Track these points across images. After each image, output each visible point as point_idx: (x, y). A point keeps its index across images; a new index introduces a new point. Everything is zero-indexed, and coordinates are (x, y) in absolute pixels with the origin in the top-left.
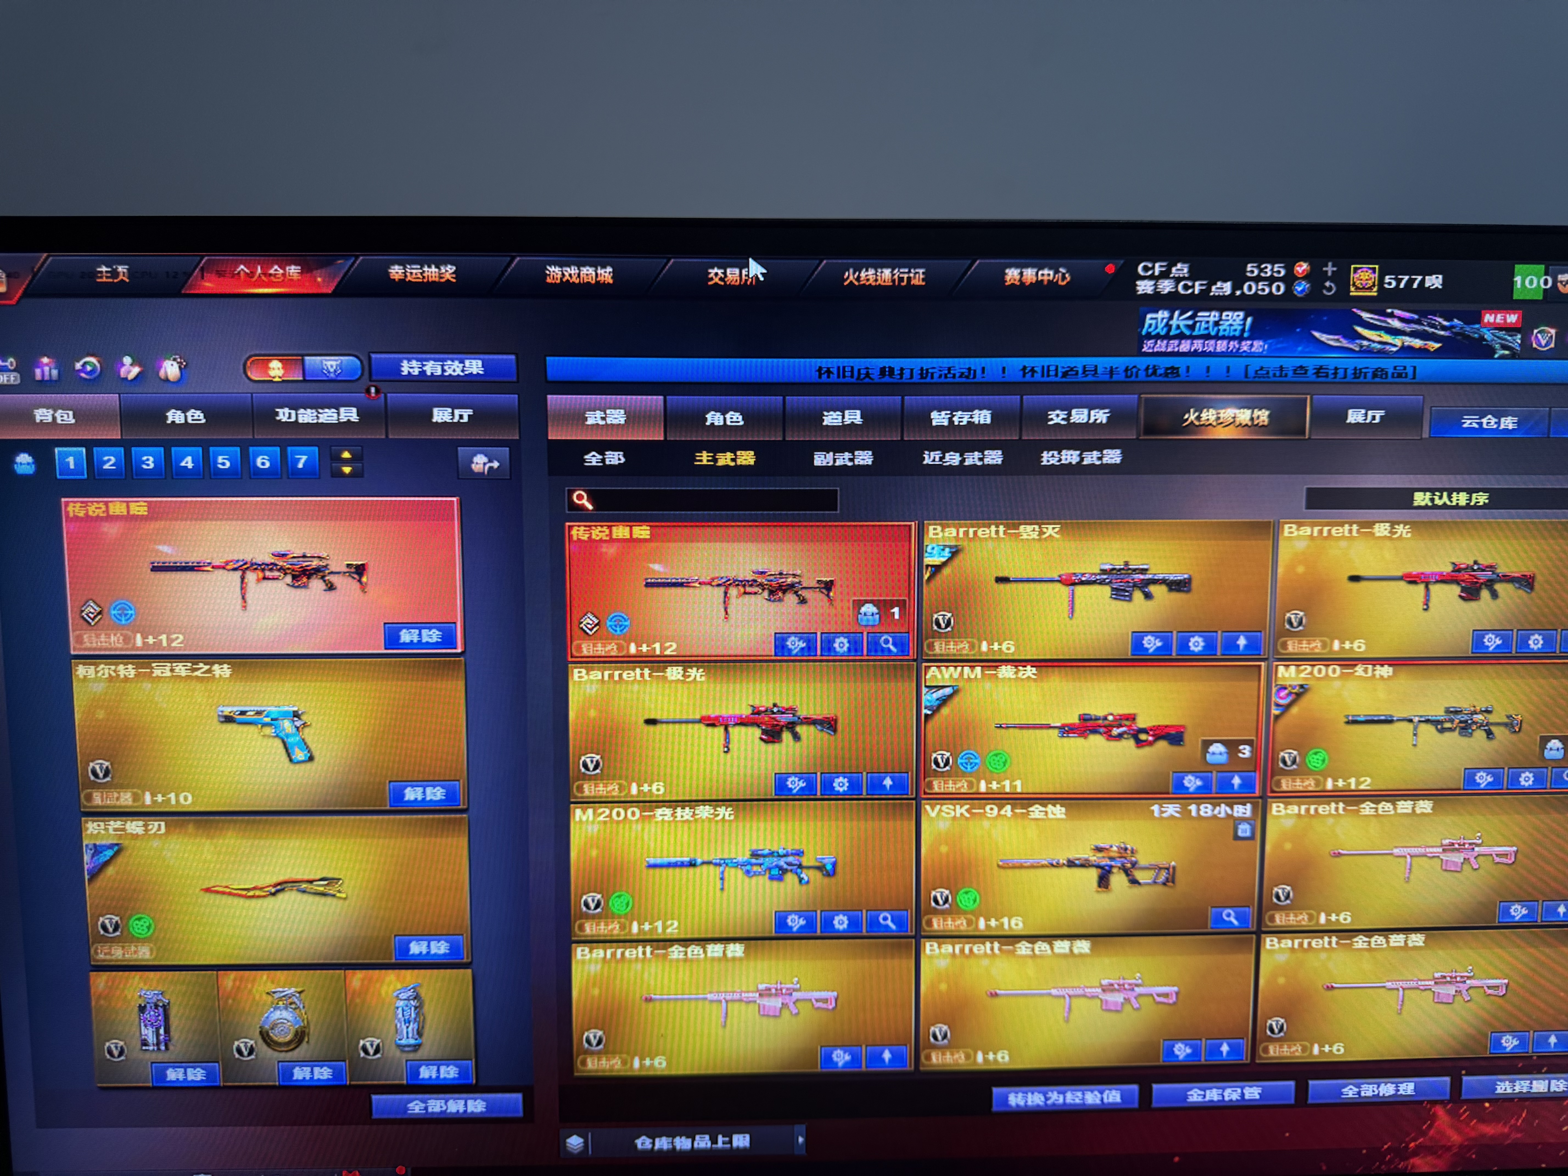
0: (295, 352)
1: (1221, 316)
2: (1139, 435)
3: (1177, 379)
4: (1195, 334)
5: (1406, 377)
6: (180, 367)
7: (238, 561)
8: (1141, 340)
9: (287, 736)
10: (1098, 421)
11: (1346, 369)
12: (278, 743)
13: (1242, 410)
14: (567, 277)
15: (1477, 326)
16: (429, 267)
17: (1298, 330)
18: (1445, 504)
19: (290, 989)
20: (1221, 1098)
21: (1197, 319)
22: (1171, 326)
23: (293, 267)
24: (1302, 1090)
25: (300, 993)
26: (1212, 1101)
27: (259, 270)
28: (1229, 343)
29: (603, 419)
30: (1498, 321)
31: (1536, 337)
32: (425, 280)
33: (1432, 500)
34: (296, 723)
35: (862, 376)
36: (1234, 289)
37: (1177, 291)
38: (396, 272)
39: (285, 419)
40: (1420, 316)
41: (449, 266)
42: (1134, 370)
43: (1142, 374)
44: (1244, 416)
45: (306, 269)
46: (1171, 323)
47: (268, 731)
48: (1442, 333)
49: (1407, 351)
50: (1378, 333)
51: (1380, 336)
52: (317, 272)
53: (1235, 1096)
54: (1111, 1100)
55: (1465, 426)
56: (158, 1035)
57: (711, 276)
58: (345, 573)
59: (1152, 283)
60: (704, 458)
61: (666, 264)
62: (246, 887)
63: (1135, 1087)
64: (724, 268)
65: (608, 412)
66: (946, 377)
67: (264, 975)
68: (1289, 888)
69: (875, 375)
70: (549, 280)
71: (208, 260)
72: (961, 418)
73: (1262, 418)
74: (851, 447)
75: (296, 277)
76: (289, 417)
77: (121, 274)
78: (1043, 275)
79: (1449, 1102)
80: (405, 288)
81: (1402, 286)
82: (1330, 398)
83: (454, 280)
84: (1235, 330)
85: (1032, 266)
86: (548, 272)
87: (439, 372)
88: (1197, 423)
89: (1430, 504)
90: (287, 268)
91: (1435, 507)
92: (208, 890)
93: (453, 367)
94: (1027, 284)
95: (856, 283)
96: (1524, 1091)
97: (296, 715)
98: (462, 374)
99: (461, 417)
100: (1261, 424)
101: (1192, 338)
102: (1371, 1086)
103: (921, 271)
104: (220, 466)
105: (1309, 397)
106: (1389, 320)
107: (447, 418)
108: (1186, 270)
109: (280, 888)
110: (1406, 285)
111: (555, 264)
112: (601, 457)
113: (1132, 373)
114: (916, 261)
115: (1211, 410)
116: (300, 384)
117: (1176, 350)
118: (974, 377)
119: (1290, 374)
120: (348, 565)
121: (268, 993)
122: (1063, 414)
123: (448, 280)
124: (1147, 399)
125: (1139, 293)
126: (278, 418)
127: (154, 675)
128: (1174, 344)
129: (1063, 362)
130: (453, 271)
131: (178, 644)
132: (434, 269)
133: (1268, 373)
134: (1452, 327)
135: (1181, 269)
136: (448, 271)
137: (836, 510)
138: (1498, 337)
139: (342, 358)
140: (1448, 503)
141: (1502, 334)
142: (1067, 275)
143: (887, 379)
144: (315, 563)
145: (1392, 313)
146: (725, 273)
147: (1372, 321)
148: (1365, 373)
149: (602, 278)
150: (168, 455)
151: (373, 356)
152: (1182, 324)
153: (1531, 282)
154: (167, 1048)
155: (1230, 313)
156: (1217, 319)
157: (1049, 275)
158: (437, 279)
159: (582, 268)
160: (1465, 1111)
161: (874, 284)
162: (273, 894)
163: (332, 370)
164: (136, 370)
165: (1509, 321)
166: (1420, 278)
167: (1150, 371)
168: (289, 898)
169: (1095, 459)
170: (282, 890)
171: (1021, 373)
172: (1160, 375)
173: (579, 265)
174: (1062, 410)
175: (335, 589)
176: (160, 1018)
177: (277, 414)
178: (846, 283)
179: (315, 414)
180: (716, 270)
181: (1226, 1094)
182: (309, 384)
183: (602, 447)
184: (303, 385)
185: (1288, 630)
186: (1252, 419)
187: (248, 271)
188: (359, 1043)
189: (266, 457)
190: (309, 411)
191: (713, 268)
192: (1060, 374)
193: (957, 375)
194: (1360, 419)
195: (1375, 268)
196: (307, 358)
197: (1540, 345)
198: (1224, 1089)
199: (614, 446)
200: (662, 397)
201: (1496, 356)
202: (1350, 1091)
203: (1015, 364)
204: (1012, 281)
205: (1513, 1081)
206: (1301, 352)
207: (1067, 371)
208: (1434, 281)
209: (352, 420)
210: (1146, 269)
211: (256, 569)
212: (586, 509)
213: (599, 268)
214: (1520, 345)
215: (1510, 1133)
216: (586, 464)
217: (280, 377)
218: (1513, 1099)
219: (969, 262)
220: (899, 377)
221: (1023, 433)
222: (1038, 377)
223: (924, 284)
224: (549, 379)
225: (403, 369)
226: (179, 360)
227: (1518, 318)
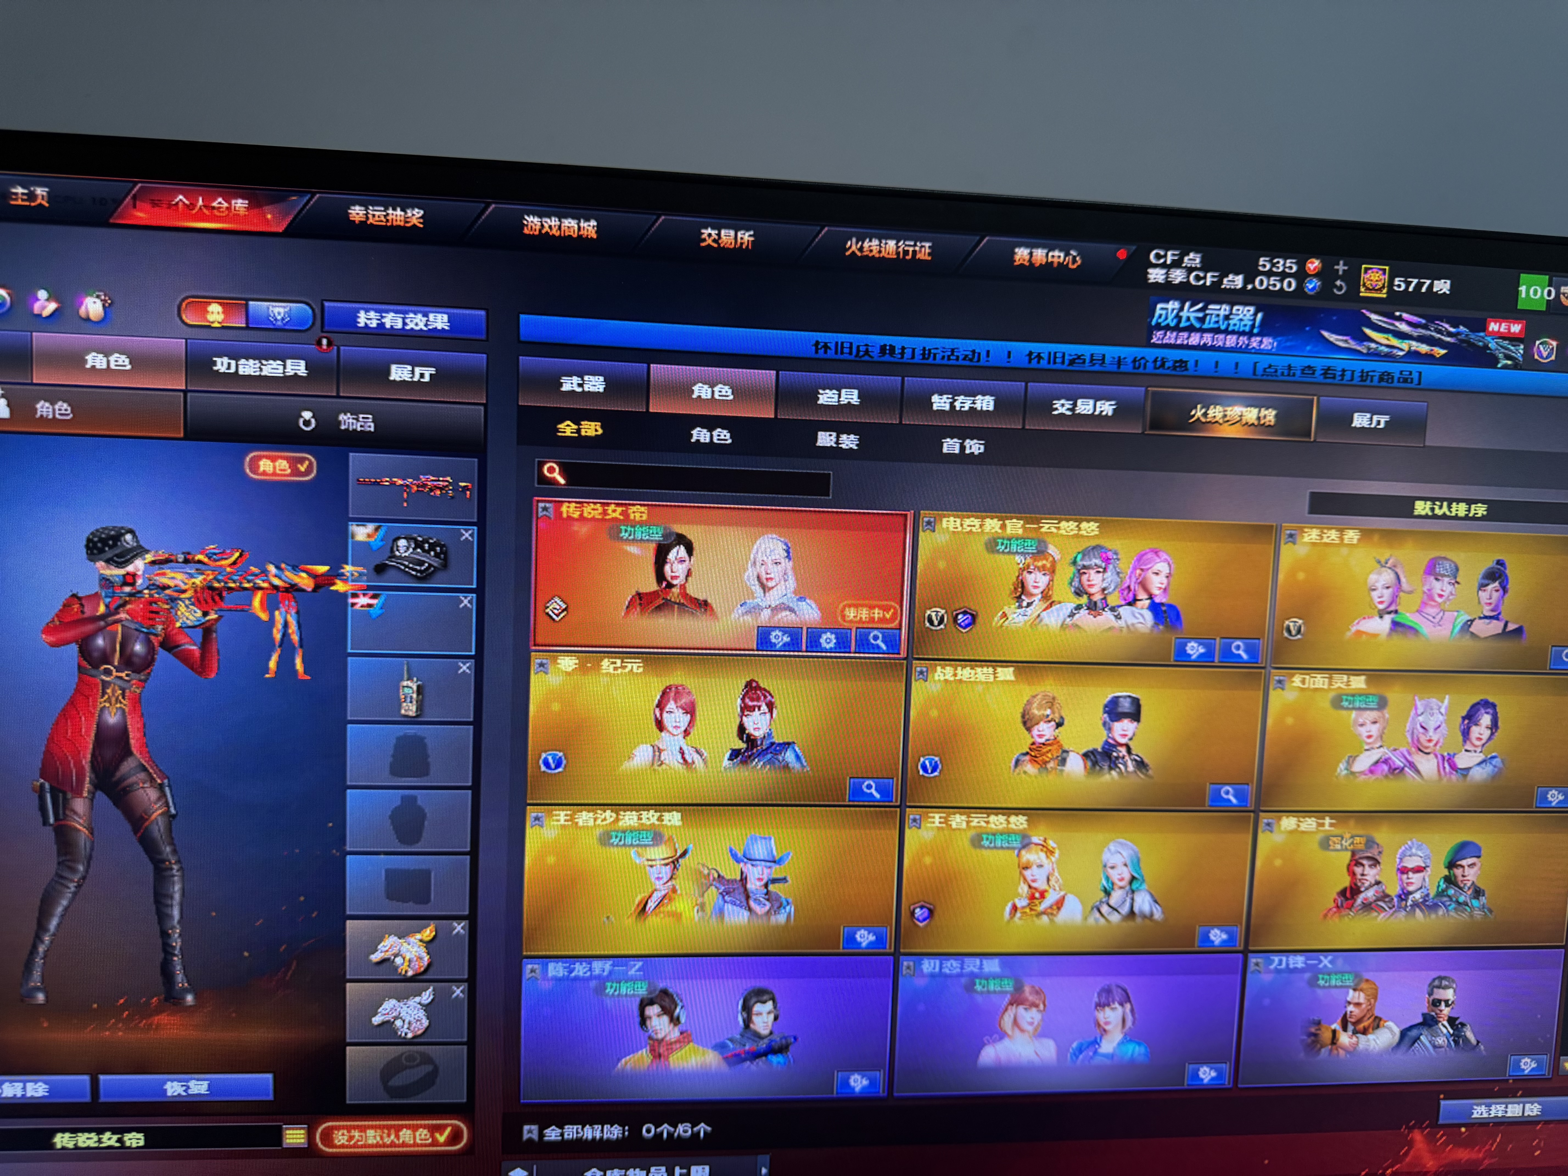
0: (238, 296)
1: (1231, 310)
2: (1143, 430)
3: (1185, 373)
4: (1206, 326)
5: (1412, 382)
6: (104, 306)
8: (1151, 330)
10: (1104, 413)
11: (1353, 372)
13: (1249, 409)
14: (546, 229)
15: (1482, 334)
16: (394, 209)
17: (1307, 329)
18: (1444, 514)
21: (1207, 312)
22: (1181, 317)
23: (240, 201)
27: (200, 202)
28: (1238, 339)
29: (580, 385)
30: (1502, 330)
31: (1538, 348)
32: (389, 224)
33: (1433, 509)
35: (861, 353)
36: (1246, 282)
37: (1188, 281)
38: (357, 212)
39: (223, 369)
40: (1428, 321)
41: (417, 210)
42: (1142, 362)
43: (1150, 365)
44: (1251, 414)
45: (255, 203)
46: (1181, 314)
48: (1448, 339)
49: (1413, 355)
50: (1386, 336)
51: (1388, 339)
52: (266, 208)
57: (703, 236)
59: (1164, 271)
61: (656, 221)
64: (719, 228)
65: (586, 378)
66: (949, 359)
69: (875, 352)
70: (526, 231)
71: (141, 187)
72: (963, 403)
73: (1268, 418)
75: (242, 212)
76: (229, 367)
77: (40, 197)
78: (1053, 256)
80: (365, 230)
81: (1411, 289)
82: (1336, 401)
83: (421, 226)
84: (1245, 325)
85: (1043, 246)
86: (525, 222)
87: (399, 325)
88: (1203, 420)
89: (1430, 514)
90: (233, 202)
91: (1435, 517)
93: (415, 321)
94: (1037, 265)
95: (859, 254)
96: (1500, 1115)
98: (425, 329)
99: (422, 375)
100: (1267, 424)
101: (1202, 331)
103: (927, 245)
105: (1315, 398)
106: (1397, 324)
107: (407, 377)
108: (1198, 260)
110: (1415, 288)
111: (534, 214)
112: (576, 427)
113: (1140, 364)
114: (922, 234)
115: (1218, 407)
116: (241, 332)
117: (1185, 342)
118: (979, 360)
119: (1298, 373)
122: (1068, 404)
123: (414, 225)
124: (1154, 393)
125: (1150, 281)
126: (215, 368)
128: (1182, 338)
129: (1071, 349)
130: (420, 215)
132: (399, 212)
133: (1276, 371)
134: (1458, 334)
135: (1193, 259)
136: (415, 215)
137: (828, 495)
138: (1501, 347)
139: (290, 305)
140: (1448, 513)
141: (1505, 343)
142: (1078, 259)
143: (887, 358)
145: (1401, 316)
146: (719, 235)
147: (1380, 323)
148: (1372, 376)
149: (586, 233)
151: (327, 304)
152: (1192, 316)
153: (1535, 292)
155: (1241, 308)
156: (1227, 313)
157: (1059, 257)
158: (402, 224)
159: (563, 220)
160: (1442, 1136)
161: (877, 255)
163: (279, 318)
164: (52, 306)
165: (1512, 330)
166: (1428, 282)
167: (1158, 363)
171: (1027, 358)
172: (1169, 368)
173: (561, 217)
174: (1068, 400)
177: (215, 363)
178: (848, 253)
179: (258, 365)
180: (709, 231)
182: (252, 332)
184: (246, 332)
185: (1286, 638)
186: (1259, 418)
187: (187, 202)
190: (251, 362)
191: (706, 228)
192: (1067, 362)
193: (960, 358)
194: (1366, 424)
195: (1385, 270)
196: (251, 303)
197: (1541, 357)
199: (591, 416)
200: (645, 365)
201: (1499, 366)
203: (1020, 349)
204: (1021, 262)
205: (1489, 1106)
206: (1309, 351)
207: (1074, 359)
208: (1443, 286)
209: (300, 373)
210: (1158, 256)
212: (558, 483)
213: (582, 221)
214: (1522, 356)
215: (1484, 1159)
216: (560, 434)
217: (219, 323)
218: (1489, 1123)
219: (978, 238)
220: (899, 356)
221: (1027, 422)
222: (1043, 364)
223: (930, 258)
224: (522, 339)
225: (359, 320)
226: (103, 297)
227: (1522, 328)
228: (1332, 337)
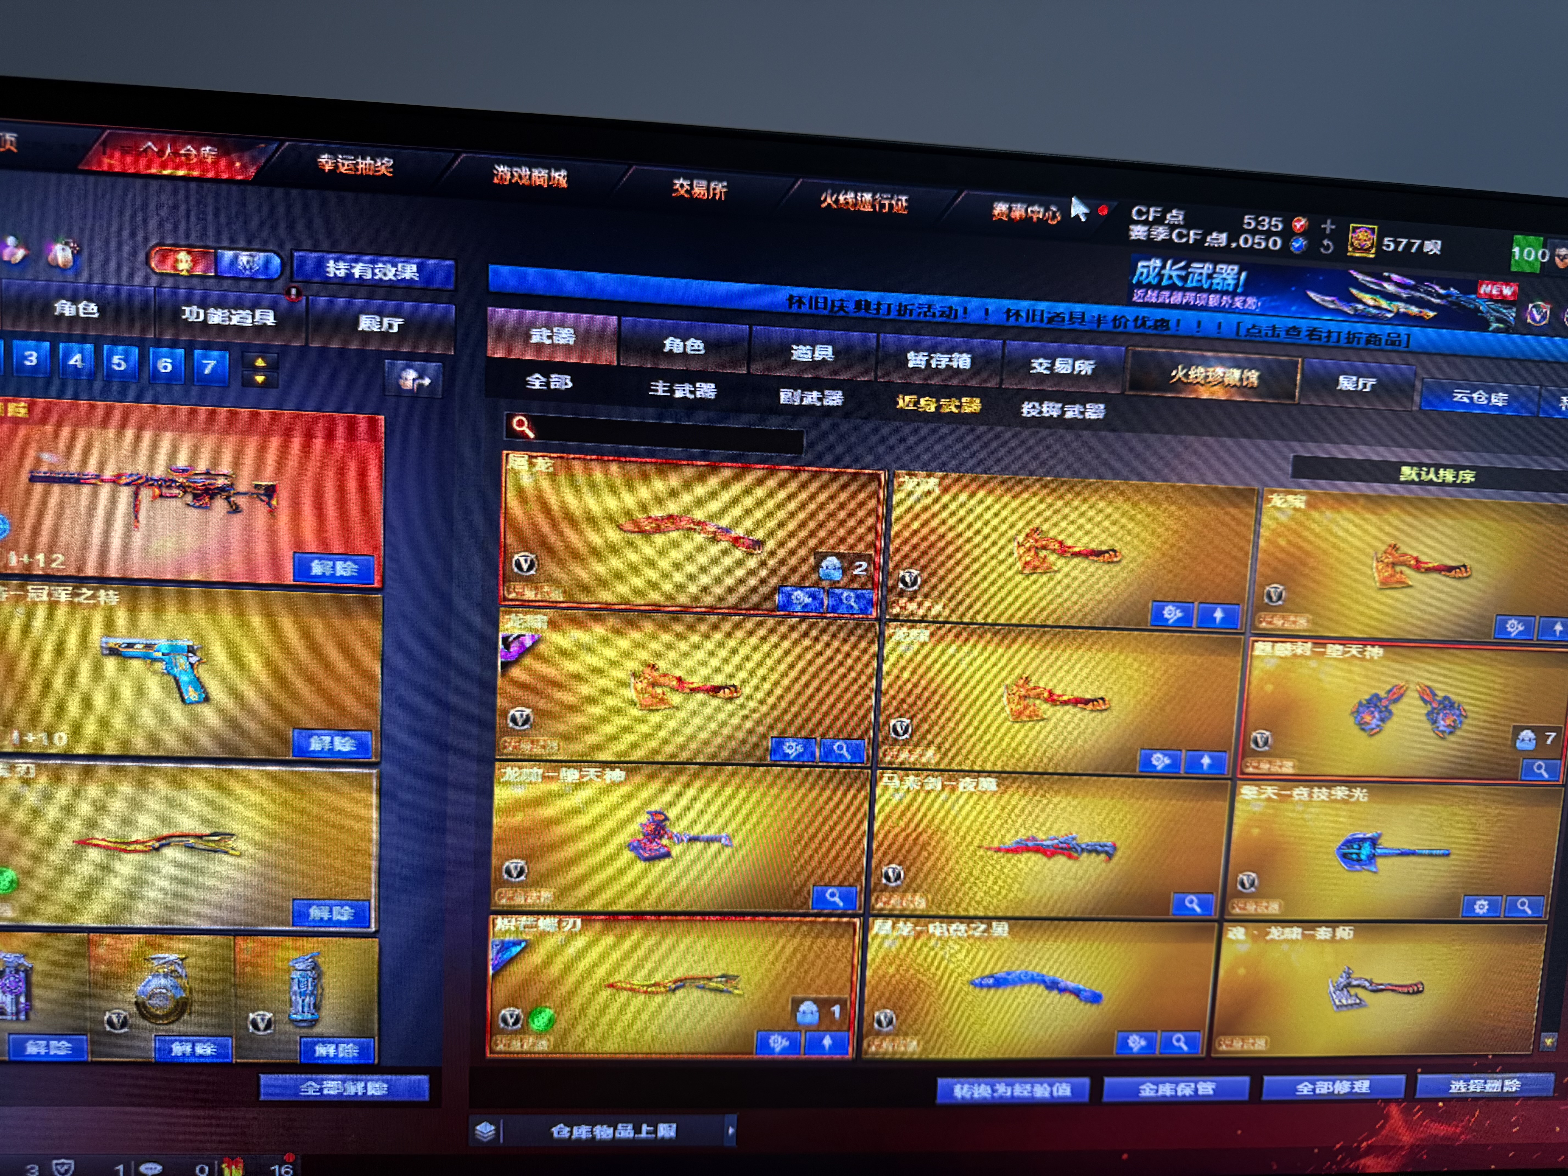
0: (205, 244)
1: (1215, 268)
2: (1124, 390)
3: (1166, 333)
4: (1189, 284)
5: (1400, 345)
6: (72, 253)
7: (131, 475)
8: (1132, 288)
9: (180, 673)
10: (1083, 373)
11: (1339, 333)
12: (170, 681)
13: (1231, 370)
14: (517, 178)
15: (1473, 296)
16: (364, 158)
17: (1293, 289)
18: (1431, 480)
19: (172, 955)
20: (1173, 1093)
21: (1190, 270)
22: (1163, 275)
23: (208, 148)
24: (1257, 1087)
25: (183, 960)
26: (1164, 1096)
27: (169, 150)
28: (1221, 298)
30: (1494, 292)
31: (1531, 311)
32: (358, 173)
33: (1419, 475)
34: (190, 659)
35: (836, 309)
36: (1230, 240)
37: (1171, 238)
38: (326, 161)
39: (191, 318)
40: (1417, 282)
41: (386, 159)
42: (1123, 320)
43: (1130, 324)
44: (1233, 376)
45: (223, 151)
46: (1163, 272)
47: (158, 666)
48: (1438, 301)
49: (1401, 318)
50: (1374, 297)
51: (1376, 300)
52: (235, 156)
53: (1188, 1092)
54: (1061, 1094)
55: (1456, 399)
56: (17, 1003)
57: (676, 187)
58: (252, 494)
59: (1146, 228)
60: (660, 388)
61: (627, 171)
62: (126, 840)
63: (1086, 1081)
64: (691, 179)
65: (556, 330)
66: (925, 315)
67: (143, 939)
68: (1254, 875)
69: (850, 307)
70: (496, 181)
71: (110, 134)
72: (940, 361)
73: (1251, 380)
74: (821, 386)
75: (211, 159)
76: (198, 316)
77: (9, 143)
78: (1032, 212)
79: (1403, 1100)
80: (334, 179)
81: (1400, 249)
82: (1322, 363)
83: (391, 175)
84: (1229, 285)
85: (1022, 201)
86: (495, 172)
87: (368, 275)
88: (1185, 381)
89: (1416, 479)
90: (202, 149)
91: (1421, 483)
92: (82, 843)
93: (384, 271)
94: (1016, 220)
95: (834, 206)
96: (1478, 1090)
97: (191, 650)
98: (394, 279)
99: (390, 326)
100: (1250, 385)
101: (1184, 289)
102: (1326, 1083)
103: (904, 198)
104: (115, 367)
105: (1300, 360)
106: (1386, 285)
107: (375, 327)
108: (1181, 217)
109: (164, 842)
110: (1404, 248)
111: (504, 163)
112: (545, 380)
113: (1120, 323)
114: (899, 187)
115: (1199, 368)
116: (211, 281)
117: (1167, 301)
118: (955, 317)
119: (1283, 334)
120: (257, 486)
121: (146, 959)
122: (1046, 363)
123: (384, 174)
124: (1134, 352)
125: (1133, 238)
126: (184, 317)
127: (29, 599)
128: (1164, 297)
129: (1049, 307)
130: (389, 164)
131: (58, 564)
132: (368, 161)
133: (1260, 332)
134: (1449, 296)
135: (1176, 216)
136: (385, 164)
137: (801, 453)
138: (1493, 309)
139: (261, 254)
140: (1435, 479)
141: (1497, 306)
142: (1058, 214)
143: (862, 314)
144: (219, 482)
145: (1389, 276)
146: (691, 185)
147: (1368, 284)
148: (1359, 338)
149: (556, 182)
150: (54, 350)
151: (296, 253)
152: (1174, 274)
153: (1529, 254)
154: (27, 1018)
155: (1225, 267)
156: (1210, 271)
157: (1039, 212)
158: (372, 173)
159: (533, 170)
160: (1418, 1111)
161: (853, 208)
162: (156, 849)
163: (248, 267)
164: (21, 253)
165: (1505, 293)
166: (1418, 242)
167: (1139, 322)
168: (175, 853)
169: (1077, 413)
170: (168, 845)
171: (1005, 316)
172: (1149, 327)
173: (531, 166)
174: (1046, 358)
175: (240, 511)
176: (21, 984)
177: (184, 312)
178: (823, 206)
179: (227, 314)
180: (682, 181)
181: (1179, 1089)
182: (220, 281)
183: (547, 369)
184: (215, 280)
185: (1267, 604)
186: (1241, 380)
187: (156, 149)
188: (248, 1016)
189: (169, 360)
190: (220, 311)
191: (679, 178)
192: (1045, 320)
193: (937, 314)
194: (1351, 387)
195: (1374, 229)
196: (220, 251)
197: (1534, 320)
198: (1177, 1084)
199: (561, 368)
200: (616, 318)
201: (1490, 329)
202: (1304, 1089)
203: (998, 306)
204: (1000, 216)
205: (1467, 1081)
206: (1294, 312)
207: (1054, 317)
208: (1433, 247)
209: (269, 323)
210: (1140, 213)
211: (152, 485)
212: (526, 437)
213: (553, 171)
214: (1514, 319)
215: (1461, 1134)
216: (529, 387)
217: (188, 271)
218: (1467, 1098)
219: (955, 192)
220: (875, 312)
221: (1004, 381)
222: (1022, 321)
223: (906, 212)
224: (491, 289)
225: (328, 270)
226: (72, 244)
227: (1514, 291)
228: (1318, 298)
